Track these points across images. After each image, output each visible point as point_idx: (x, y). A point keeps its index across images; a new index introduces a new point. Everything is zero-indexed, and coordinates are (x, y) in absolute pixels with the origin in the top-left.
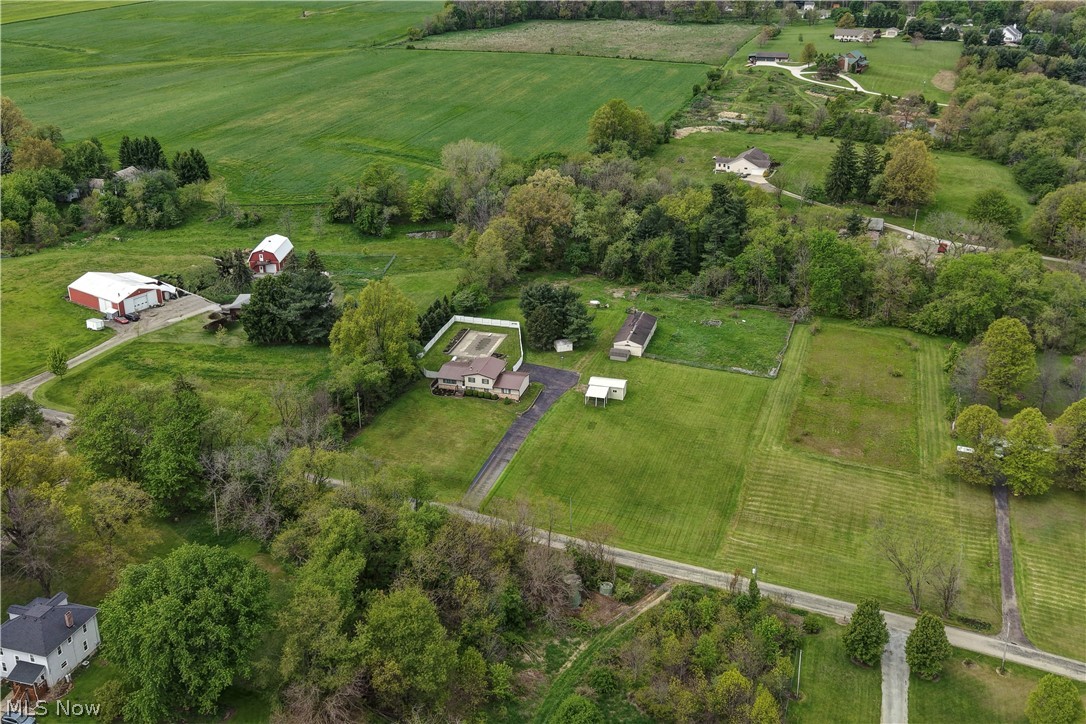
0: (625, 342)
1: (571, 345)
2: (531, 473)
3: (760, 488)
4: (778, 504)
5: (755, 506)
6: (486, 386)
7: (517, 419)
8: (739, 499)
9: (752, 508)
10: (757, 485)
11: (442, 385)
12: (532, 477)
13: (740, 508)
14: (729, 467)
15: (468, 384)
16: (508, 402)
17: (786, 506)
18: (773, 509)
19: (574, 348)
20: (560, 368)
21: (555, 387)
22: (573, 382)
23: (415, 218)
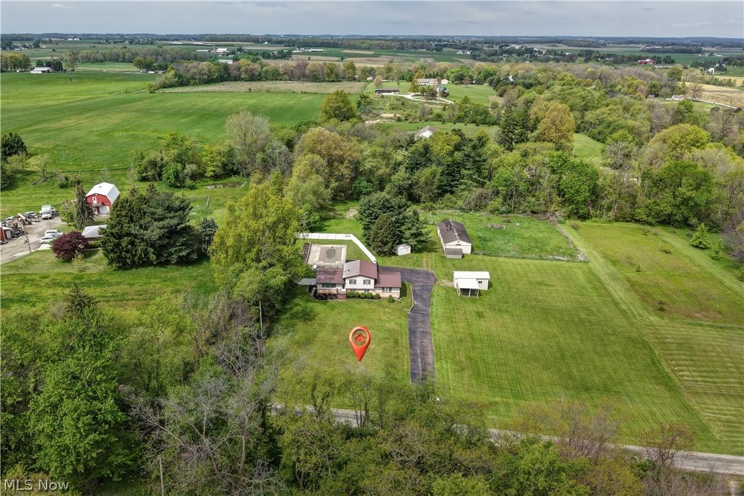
0: (456, 242)
1: (410, 249)
2: (463, 369)
3: (675, 357)
4: (705, 371)
5: (688, 376)
6: (367, 286)
7: (409, 316)
8: (668, 370)
9: (687, 378)
10: (672, 355)
11: (321, 290)
12: (467, 374)
13: (676, 380)
14: (630, 339)
15: (348, 286)
16: (391, 300)
17: (713, 372)
18: (706, 377)
19: (412, 251)
20: (412, 268)
21: (420, 284)
22: (433, 279)
23: (209, 174)
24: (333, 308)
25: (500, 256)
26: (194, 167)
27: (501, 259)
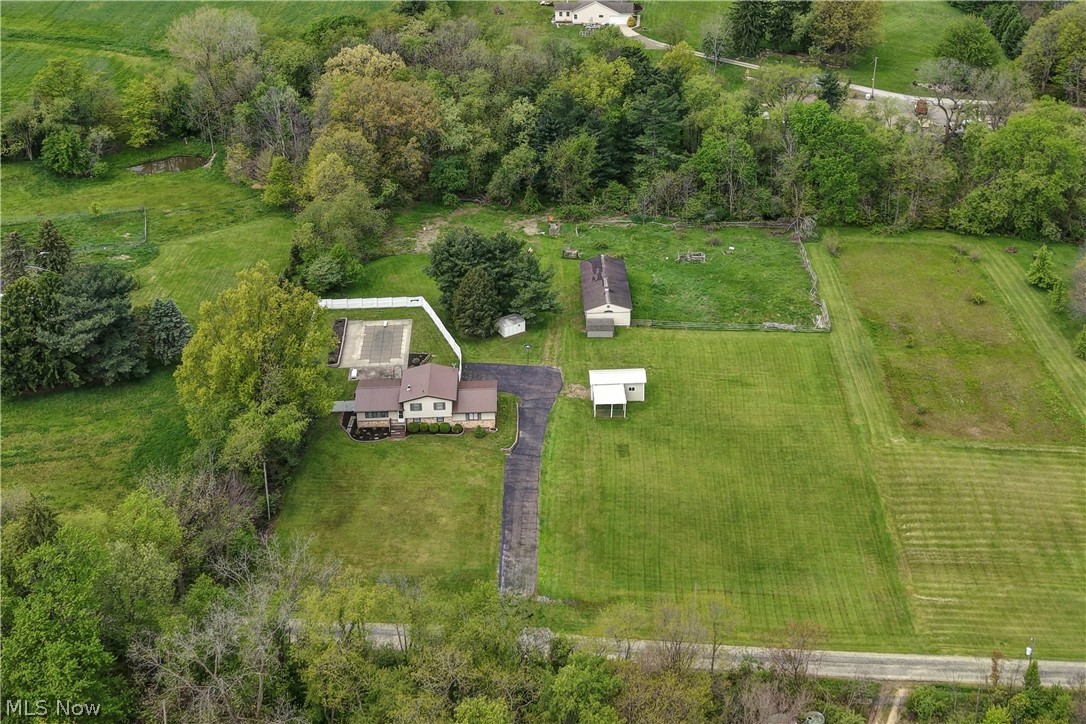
0: (604, 308)
1: (523, 324)
2: (579, 548)
3: (909, 508)
4: (946, 529)
5: (917, 538)
6: (440, 413)
7: (508, 460)
8: (891, 530)
9: (915, 542)
10: (905, 503)
11: (364, 422)
12: (583, 554)
13: (899, 545)
14: (852, 482)
15: (409, 414)
16: (481, 434)
17: (958, 529)
18: (944, 538)
19: (527, 327)
20: (523, 363)
21: (534, 396)
22: (556, 383)
23: (137, 141)
24: (383, 455)
25: (681, 328)
26: (106, 133)
27: (680, 335)
